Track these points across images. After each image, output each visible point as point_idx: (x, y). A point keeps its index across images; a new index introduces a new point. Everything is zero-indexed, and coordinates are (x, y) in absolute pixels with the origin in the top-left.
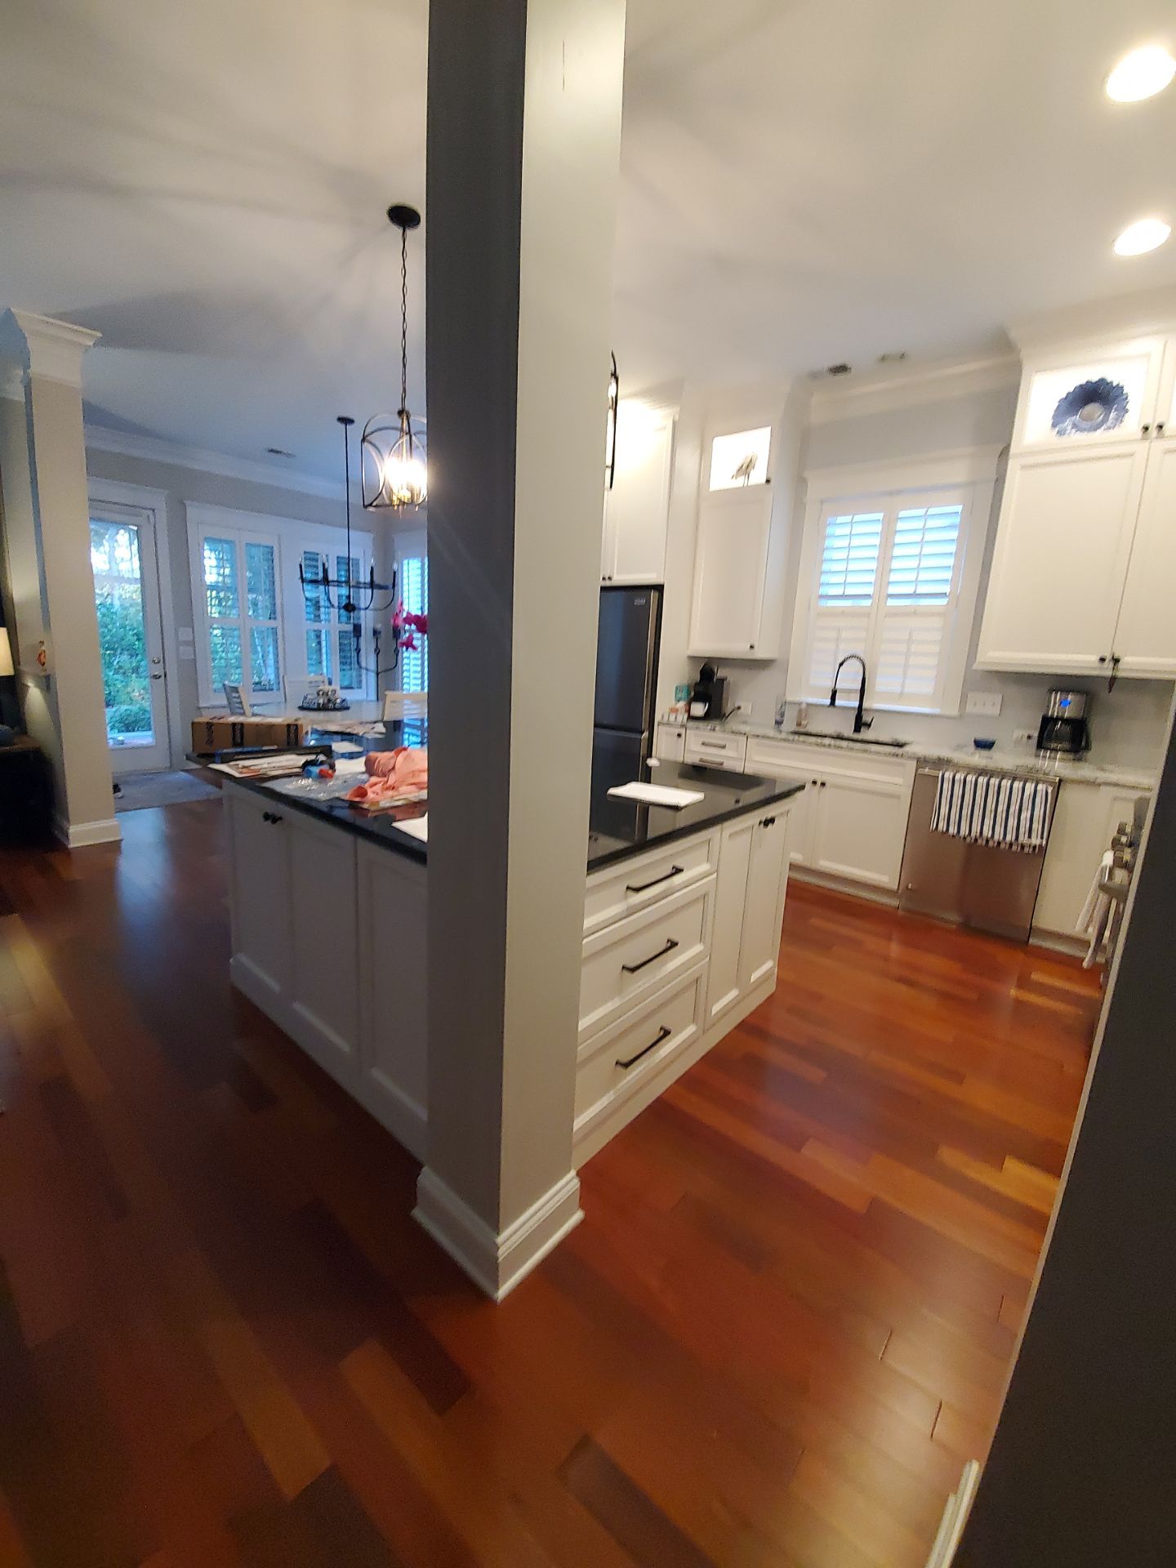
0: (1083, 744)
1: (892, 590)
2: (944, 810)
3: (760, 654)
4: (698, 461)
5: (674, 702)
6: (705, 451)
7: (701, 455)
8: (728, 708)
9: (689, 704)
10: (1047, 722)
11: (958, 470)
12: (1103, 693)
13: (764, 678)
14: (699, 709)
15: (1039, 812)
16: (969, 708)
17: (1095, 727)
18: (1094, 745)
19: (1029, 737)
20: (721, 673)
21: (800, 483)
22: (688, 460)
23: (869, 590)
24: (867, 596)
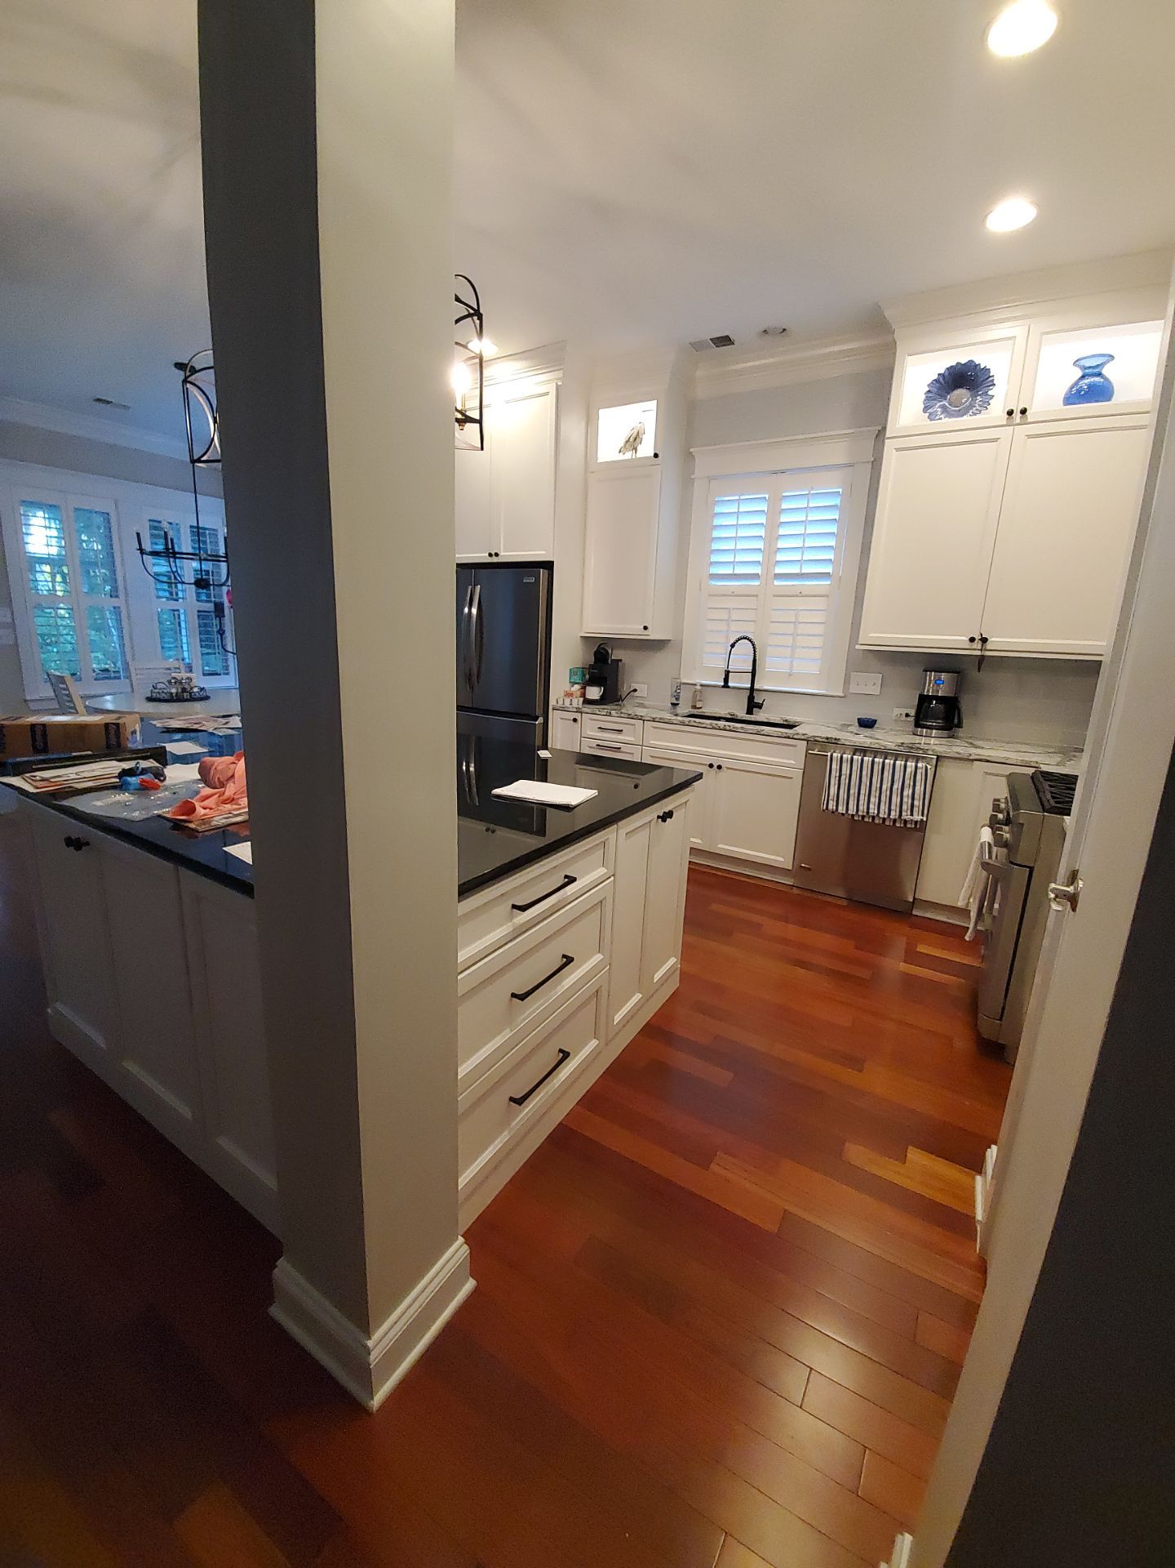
0: (956, 721)
1: (779, 570)
2: (833, 790)
3: (653, 635)
4: (584, 431)
5: (568, 685)
6: (591, 422)
7: (587, 424)
8: (625, 690)
9: (584, 688)
10: (924, 700)
11: (837, 452)
12: (973, 673)
13: (660, 658)
14: (594, 693)
15: (919, 789)
16: (853, 689)
17: (965, 705)
18: (965, 723)
19: (907, 715)
20: (616, 655)
21: (689, 457)
22: (574, 430)
23: (757, 570)
24: (755, 576)
